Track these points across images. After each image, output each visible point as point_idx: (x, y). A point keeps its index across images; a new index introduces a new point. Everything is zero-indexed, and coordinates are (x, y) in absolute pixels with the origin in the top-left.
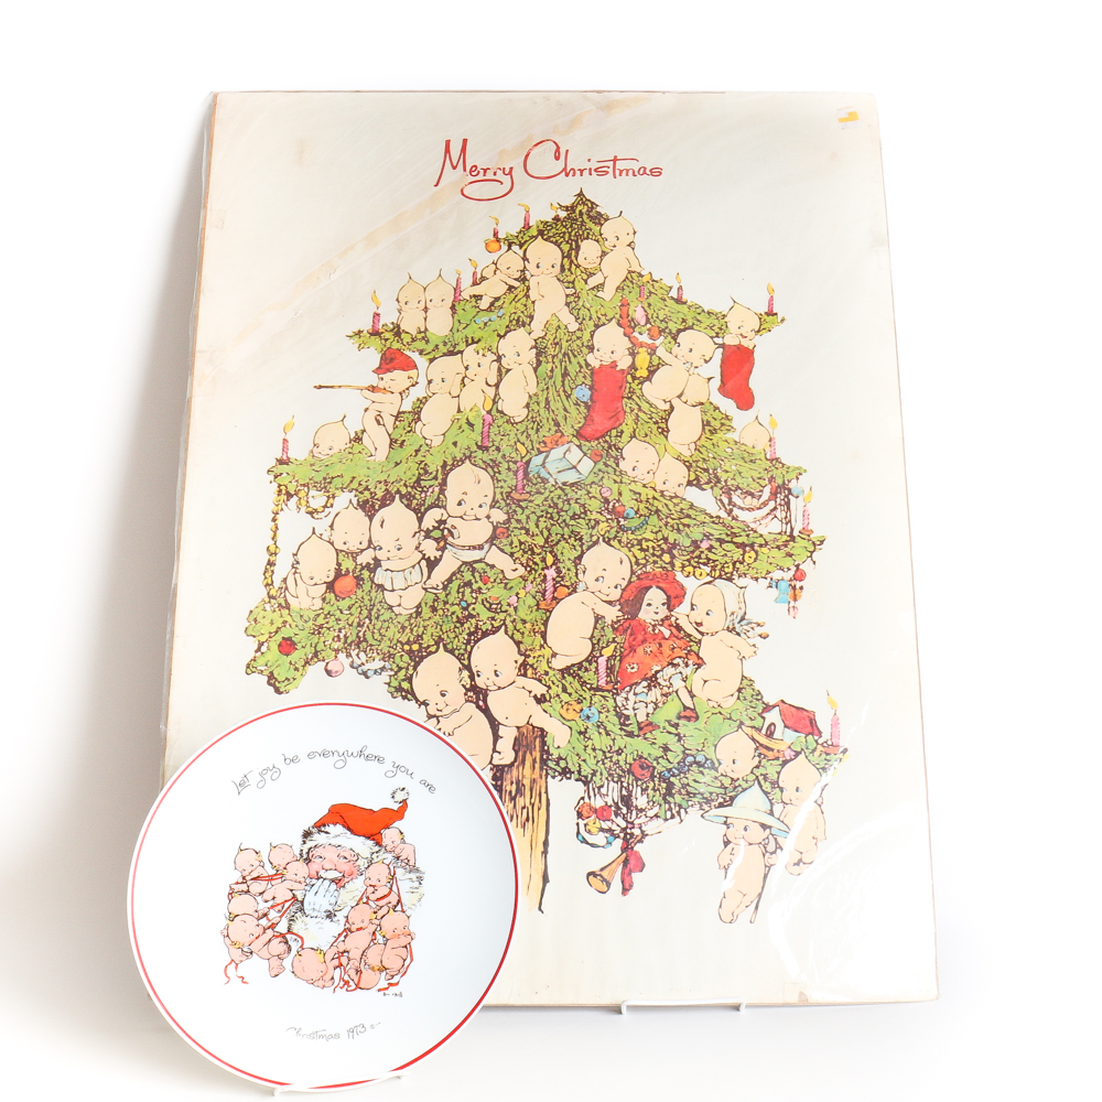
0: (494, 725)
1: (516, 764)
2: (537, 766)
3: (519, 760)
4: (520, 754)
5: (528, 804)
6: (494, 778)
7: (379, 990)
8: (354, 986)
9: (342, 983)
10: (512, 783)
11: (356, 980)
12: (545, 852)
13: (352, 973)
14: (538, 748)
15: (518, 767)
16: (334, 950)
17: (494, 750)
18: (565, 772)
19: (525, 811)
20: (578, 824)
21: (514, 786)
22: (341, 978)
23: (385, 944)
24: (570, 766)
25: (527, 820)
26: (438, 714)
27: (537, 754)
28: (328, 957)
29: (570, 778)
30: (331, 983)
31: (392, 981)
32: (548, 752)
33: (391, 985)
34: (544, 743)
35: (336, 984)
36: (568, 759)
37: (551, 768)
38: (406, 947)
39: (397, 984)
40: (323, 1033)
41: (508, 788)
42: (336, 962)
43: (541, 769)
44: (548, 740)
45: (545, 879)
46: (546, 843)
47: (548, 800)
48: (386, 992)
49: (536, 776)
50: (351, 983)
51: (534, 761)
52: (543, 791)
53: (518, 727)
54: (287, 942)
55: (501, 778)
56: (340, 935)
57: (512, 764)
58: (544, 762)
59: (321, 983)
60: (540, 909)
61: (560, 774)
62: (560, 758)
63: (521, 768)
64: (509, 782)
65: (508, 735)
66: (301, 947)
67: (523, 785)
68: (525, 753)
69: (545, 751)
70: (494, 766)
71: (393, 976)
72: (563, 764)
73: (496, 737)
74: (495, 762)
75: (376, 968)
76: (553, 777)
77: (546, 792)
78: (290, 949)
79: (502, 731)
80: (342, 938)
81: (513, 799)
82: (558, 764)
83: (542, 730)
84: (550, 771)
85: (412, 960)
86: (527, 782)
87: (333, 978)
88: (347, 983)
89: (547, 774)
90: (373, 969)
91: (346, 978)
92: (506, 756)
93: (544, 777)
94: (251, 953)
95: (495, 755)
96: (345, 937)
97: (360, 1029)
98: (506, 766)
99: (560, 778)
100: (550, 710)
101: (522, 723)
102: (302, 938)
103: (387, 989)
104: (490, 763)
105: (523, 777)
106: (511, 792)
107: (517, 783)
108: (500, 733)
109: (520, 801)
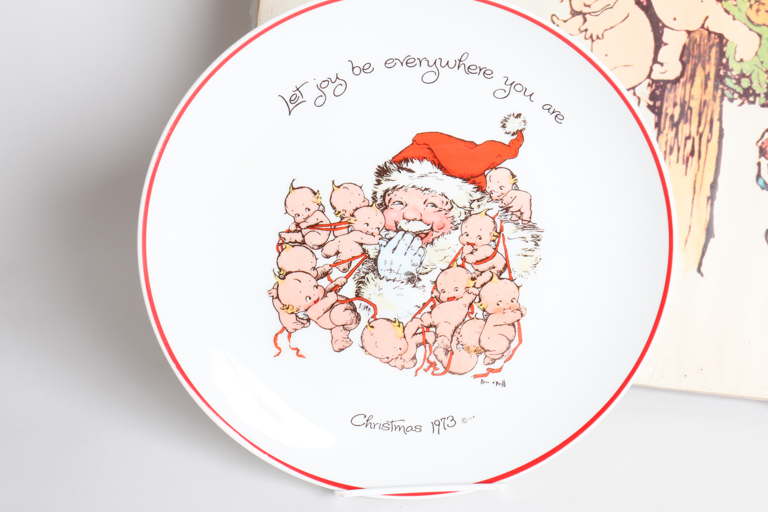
0: (657, 27)
1: (682, 80)
2: (711, 84)
3: (687, 75)
4: (689, 67)
5: (694, 134)
6: (653, 97)
7: (476, 376)
8: (442, 370)
9: (426, 365)
10: (675, 105)
11: (445, 363)
12: (711, 198)
13: (440, 353)
14: (713, 61)
15: (685, 84)
16: (417, 323)
17: (655, 61)
18: (748, 95)
19: (690, 142)
20: (759, 164)
21: (678, 109)
22: (426, 359)
23: (486, 320)
24: (755, 86)
25: (692, 153)
26: (585, 10)
27: (711, 69)
28: (410, 331)
29: (753, 103)
30: (411, 363)
31: (492, 366)
32: (726, 66)
33: (491, 371)
34: (722, 54)
35: (418, 365)
36: (754, 78)
37: (729, 88)
38: (513, 325)
39: (499, 370)
40: (401, 424)
41: (670, 111)
42: (419, 338)
43: (716, 88)
44: (728, 50)
45: (709, 232)
46: (714, 186)
47: (721, 130)
48: (485, 379)
49: (708, 96)
50: (439, 365)
51: (707, 77)
52: (716, 117)
53: (689, 32)
54: (354, 310)
55: (661, 98)
56: (425, 305)
57: (677, 80)
58: (720, 79)
59: (399, 363)
60: (699, 270)
61: (741, 96)
62: (742, 75)
63: (688, 86)
64: (671, 103)
65: (674, 41)
66: (374, 316)
67: (690, 108)
68: (696, 66)
69: (722, 64)
70: (654, 81)
71: (494, 361)
72: (745, 83)
73: (659, 43)
74: (655, 76)
75: (472, 349)
76: (731, 100)
77: (720, 120)
78: (358, 318)
79: (667, 36)
80: (428, 309)
81: (675, 125)
82: (738, 83)
83: (721, 36)
84: (727, 92)
85: (520, 341)
86: (695, 105)
87: (414, 358)
88: (433, 365)
89: (723, 95)
90: (468, 349)
91: (432, 358)
92: (670, 68)
93: (718, 100)
94: (309, 320)
95: (656, 66)
96: (432, 307)
97: (447, 422)
98: (666, 82)
99: (740, 101)
100: (733, 10)
101: (695, 26)
102: (375, 307)
103: (486, 375)
104: (649, 77)
105: (691, 97)
106: (672, 117)
107: (683, 105)
108: (665, 39)
109: (684, 129)
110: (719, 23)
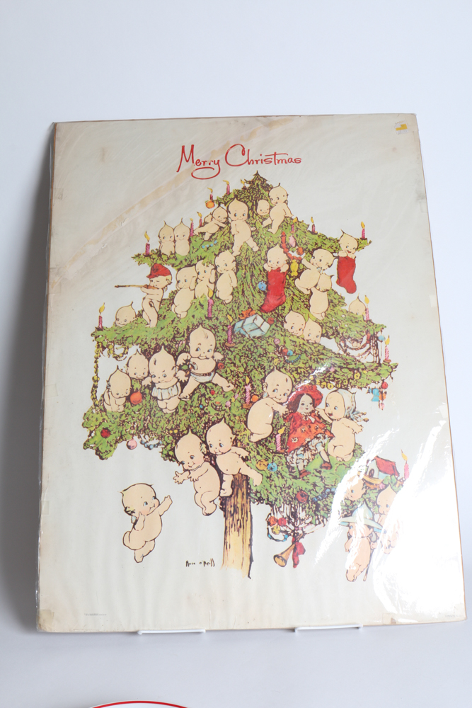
0: (220, 474)
2: (245, 496)
3: (235, 494)
4: (235, 490)
5: (240, 518)
6: (221, 504)
10: (231, 506)
12: (250, 545)
14: (245, 487)
15: (234, 497)
17: (221, 488)
18: (260, 500)
19: (239, 522)
20: (268, 529)
21: (232, 508)
24: (263, 496)
25: (240, 527)
26: (190, 469)
27: (244, 490)
29: (263, 503)
32: (250, 489)
34: (248, 484)
36: (262, 492)
37: (252, 498)
41: (229, 509)
43: (247, 498)
44: (250, 482)
45: (251, 560)
46: (251, 540)
47: (251, 516)
49: (244, 502)
51: (243, 494)
52: (248, 510)
53: (234, 475)
55: (225, 504)
57: (231, 496)
58: (248, 494)
60: (249, 576)
61: (257, 501)
62: (257, 492)
63: (236, 498)
65: (228, 480)
68: (238, 489)
69: (248, 488)
70: (221, 497)
72: (258, 495)
73: (222, 481)
76: (254, 503)
77: (250, 511)
79: (225, 477)
81: (232, 515)
82: (256, 495)
83: (247, 476)
86: (239, 506)
89: (250, 501)
92: (228, 491)
93: (248, 503)
95: (222, 491)
98: (227, 497)
99: (257, 503)
100: (250, 465)
101: (236, 473)
104: (219, 495)
105: (237, 503)
106: (231, 511)
107: (234, 506)
108: (224, 479)
109: (236, 517)
110: (246, 470)
